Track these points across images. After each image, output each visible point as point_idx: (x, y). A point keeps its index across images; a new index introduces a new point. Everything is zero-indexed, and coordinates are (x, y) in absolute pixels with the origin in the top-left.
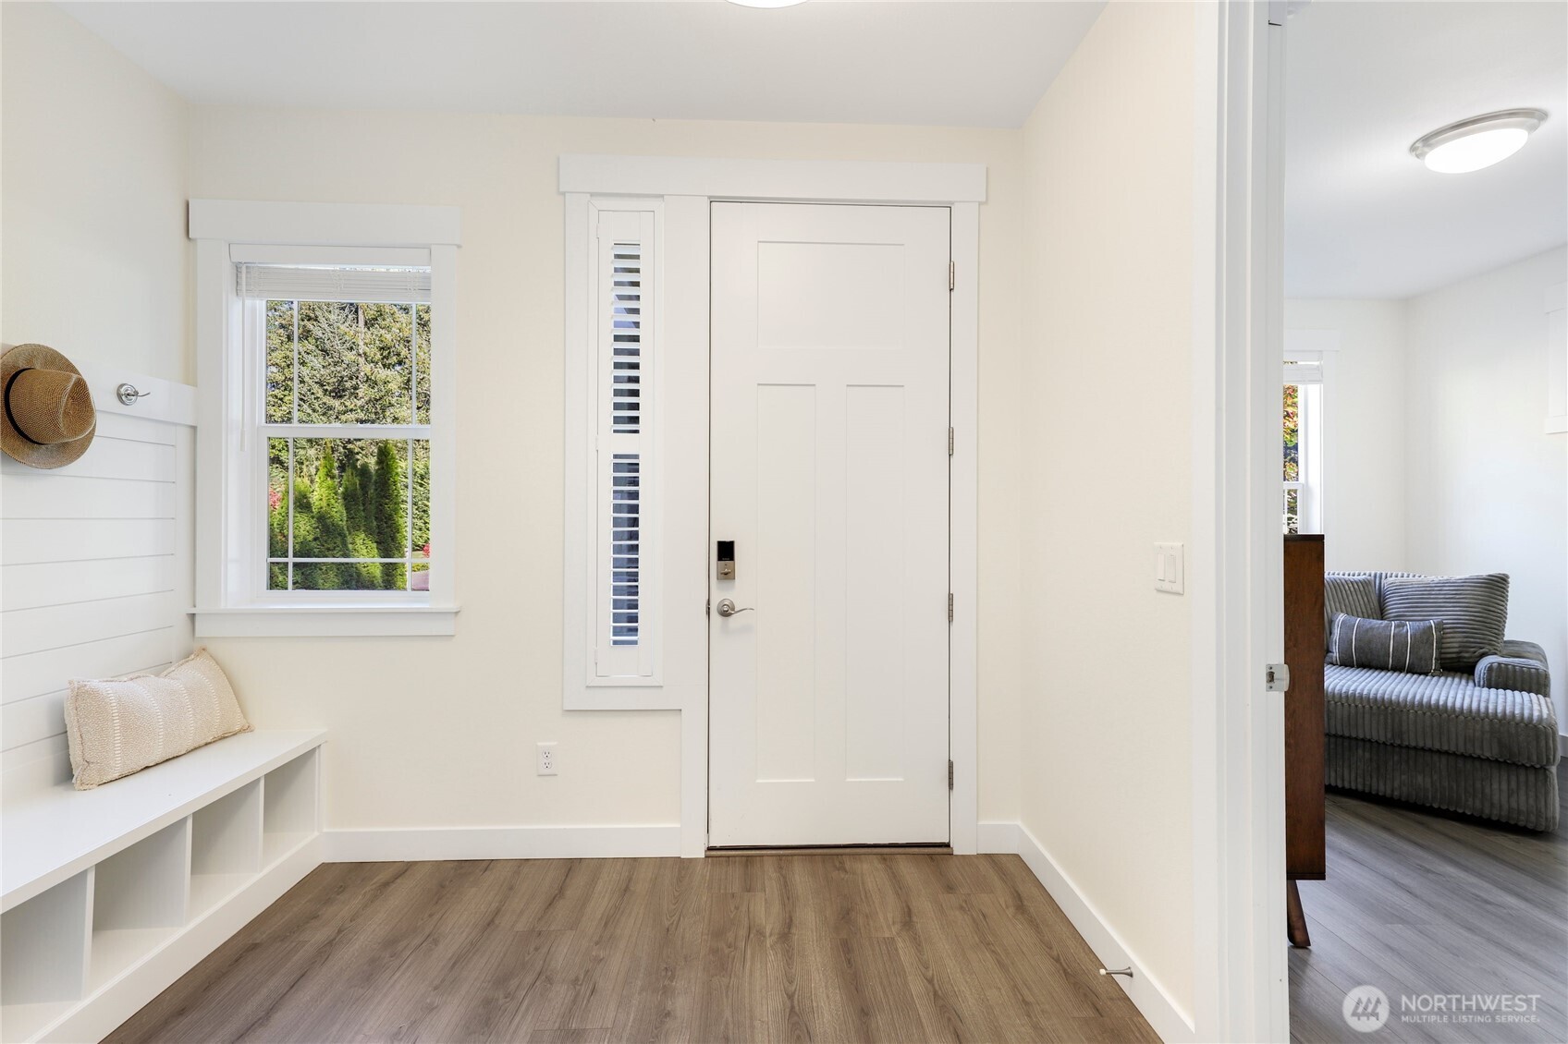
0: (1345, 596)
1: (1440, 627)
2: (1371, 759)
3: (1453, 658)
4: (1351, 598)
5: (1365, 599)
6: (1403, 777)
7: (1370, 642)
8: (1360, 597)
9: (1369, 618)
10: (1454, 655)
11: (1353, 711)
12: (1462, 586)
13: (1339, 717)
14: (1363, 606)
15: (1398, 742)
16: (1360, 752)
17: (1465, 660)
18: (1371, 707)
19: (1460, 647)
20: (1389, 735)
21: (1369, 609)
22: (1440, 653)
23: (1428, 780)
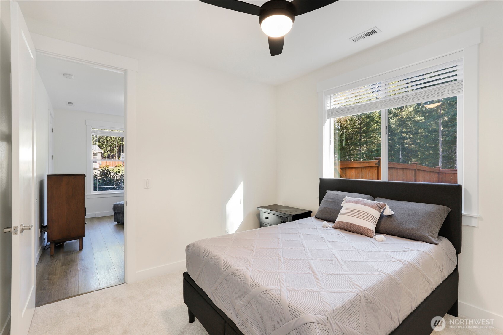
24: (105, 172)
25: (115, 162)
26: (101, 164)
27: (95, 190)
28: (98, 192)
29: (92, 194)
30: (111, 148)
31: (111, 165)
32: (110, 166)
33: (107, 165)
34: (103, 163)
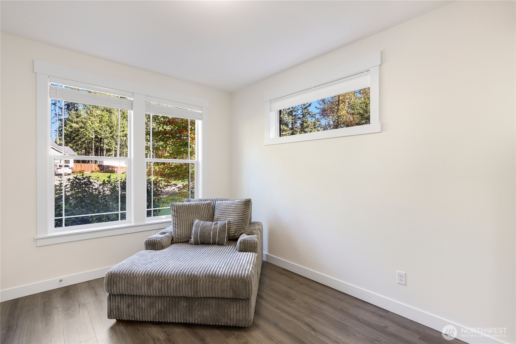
0: (200, 211)
1: (229, 223)
2: (186, 306)
3: (233, 236)
4: (202, 212)
5: (208, 211)
6: (199, 313)
7: (204, 233)
8: (205, 211)
9: (206, 221)
10: (233, 235)
11: (178, 283)
12: (237, 205)
13: (172, 288)
14: (206, 215)
15: (196, 296)
16: (182, 303)
17: (236, 236)
18: (186, 280)
19: (234, 231)
20: (193, 294)
21: (208, 216)
22: (228, 234)
23: (208, 312)
24: (82, 181)
25: (92, 167)
26: (74, 168)
27: (58, 224)
28: (65, 230)
29: (50, 235)
30: (86, 150)
31: (87, 170)
32: (85, 171)
33: (82, 170)
34: (76, 166)
